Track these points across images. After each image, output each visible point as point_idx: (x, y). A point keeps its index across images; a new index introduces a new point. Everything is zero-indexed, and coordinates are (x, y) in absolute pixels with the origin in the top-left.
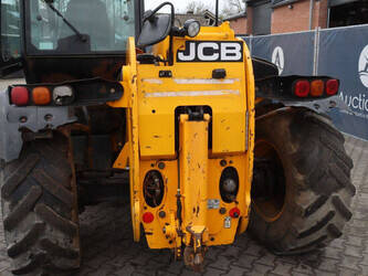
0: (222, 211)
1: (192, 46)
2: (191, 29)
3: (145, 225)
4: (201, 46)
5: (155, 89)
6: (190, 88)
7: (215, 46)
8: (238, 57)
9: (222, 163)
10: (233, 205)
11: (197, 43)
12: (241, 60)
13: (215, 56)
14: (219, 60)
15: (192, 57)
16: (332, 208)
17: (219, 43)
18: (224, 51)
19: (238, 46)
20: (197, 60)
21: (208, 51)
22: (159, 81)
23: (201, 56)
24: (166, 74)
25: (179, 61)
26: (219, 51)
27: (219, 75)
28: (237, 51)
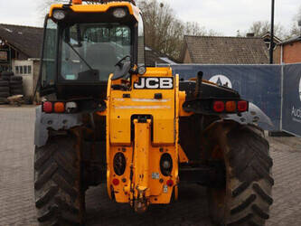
0: (161, 181)
1: (143, 80)
2: (140, 71)
3: (114, 187)
4: (148, 80)
5: (121, 104)
6: (140, 104)
7: (157, 80)
8: (171, 86)
9: (161, 150)
10: (168, 178)
11: (146, 78)
12: (172, 88)
13: (157, 86)
14: (159, 88)
15: (142, 86)
16: (253, 193)
17: (159, 78)
18: (162, 83)
19: (170, 80)
20: (145, 88)
21: (152, 83)
22: (123, 100)
23: (148, 86)
24: (126, 96)
25: (134, 88)
26: (159, 83)
27: (158, 97)
28: (170, 83)
